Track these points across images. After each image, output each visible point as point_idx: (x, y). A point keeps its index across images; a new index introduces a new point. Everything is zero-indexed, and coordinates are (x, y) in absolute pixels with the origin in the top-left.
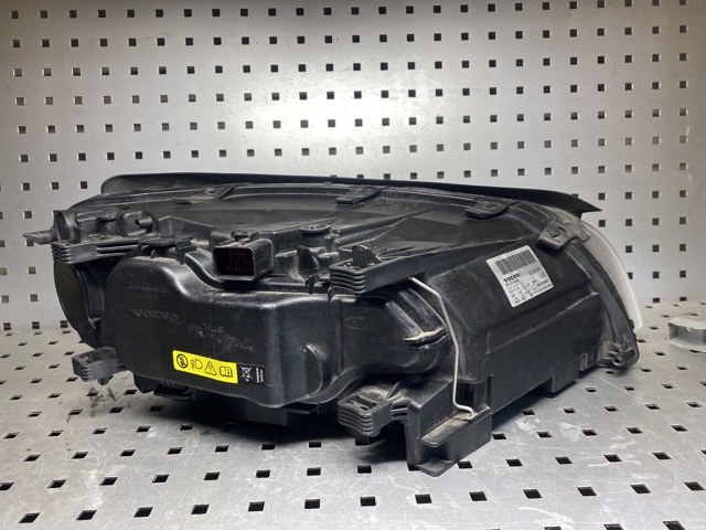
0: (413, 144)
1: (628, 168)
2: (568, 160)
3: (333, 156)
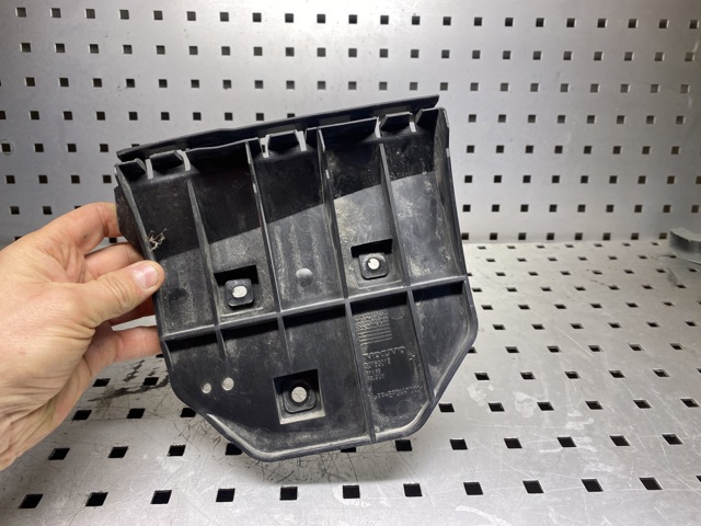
0: (384, 47)
1: (624, 88)
2: (558, 74)
3: (289, 58)
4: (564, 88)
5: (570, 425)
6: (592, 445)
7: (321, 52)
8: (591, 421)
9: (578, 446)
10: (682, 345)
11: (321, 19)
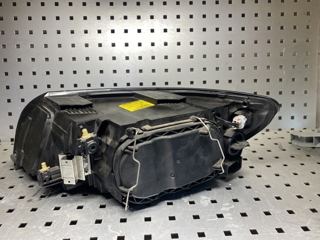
4: (230, 68)
5: (223, 209)
6: (231, 216)
7: (127, 58)
8: (233, 206)
9: (225, 217)
10: (280, 174)
11: (127, 45)
